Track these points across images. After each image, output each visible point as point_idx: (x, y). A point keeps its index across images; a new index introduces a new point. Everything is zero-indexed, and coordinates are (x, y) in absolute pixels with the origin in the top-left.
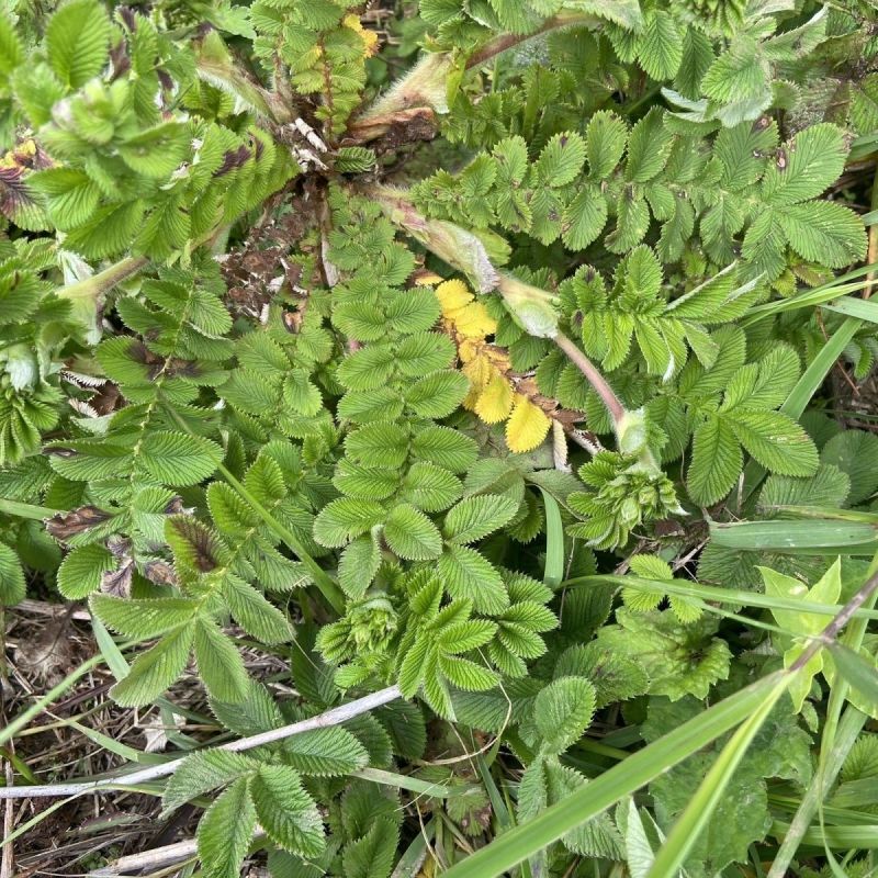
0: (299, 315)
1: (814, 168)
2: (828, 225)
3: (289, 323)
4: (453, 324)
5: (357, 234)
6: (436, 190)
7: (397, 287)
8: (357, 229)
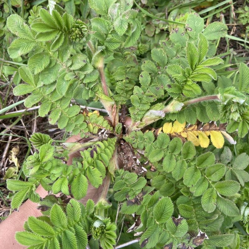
0: (152, 167)
1: (196, 23)
2: (214, 30)
3: (153, 170)
4: (175, 133)
5: (137, 141)
6: (134, 113)
7: (155, 140)
8: (136, 140)
